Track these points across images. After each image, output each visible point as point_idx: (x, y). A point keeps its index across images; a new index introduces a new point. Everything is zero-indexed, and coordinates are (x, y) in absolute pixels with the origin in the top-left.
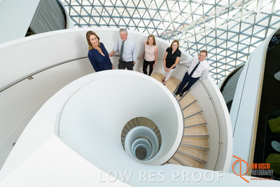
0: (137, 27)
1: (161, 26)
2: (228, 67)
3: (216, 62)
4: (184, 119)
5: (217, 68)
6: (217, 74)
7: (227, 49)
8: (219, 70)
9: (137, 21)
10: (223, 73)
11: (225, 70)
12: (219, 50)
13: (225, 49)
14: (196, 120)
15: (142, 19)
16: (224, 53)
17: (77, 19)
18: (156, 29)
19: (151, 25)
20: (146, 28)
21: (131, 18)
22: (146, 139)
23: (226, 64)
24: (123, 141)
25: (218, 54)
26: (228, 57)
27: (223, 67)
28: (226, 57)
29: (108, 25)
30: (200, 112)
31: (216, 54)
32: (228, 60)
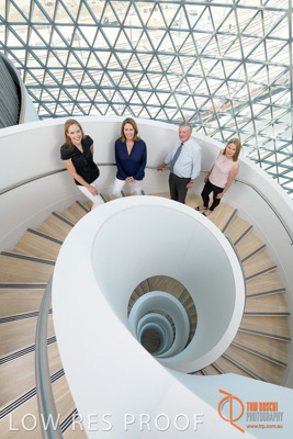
0: (144, 105)
9: (145, 95)
15: (154, 91)
17: (37, 93)
18: (180, 109)
19: (172, 103)
20: (163, 107)
21: (136, 89)
22: (162, 313)
29: (93, 102)
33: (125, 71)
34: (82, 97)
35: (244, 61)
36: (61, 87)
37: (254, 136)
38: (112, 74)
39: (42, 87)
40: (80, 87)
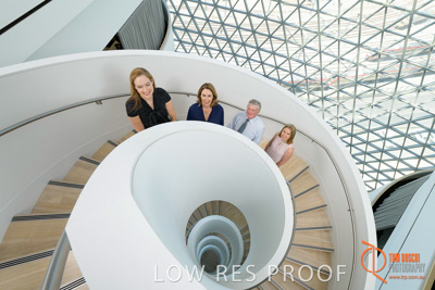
0: (262, 63)
1: (302, 71)
2: (401, 166)
3: (382, 151)
4: (295, 229)
5: (380, 161)
6: (378, 171)
7: (406, 136)
8: (383, 167)
9: (264, 55)
10: (391, 174)
11: (395, 170)
12: (391, 133)
13: (402, 135)
14: (317, 239)
15: (273, 53)
16: (400, 141)
17: (180, 33)
18: (291, 73)
20: (277, 68)
21: (258, 49)
23: (400, 160)
24: (188, 230)
25: (388, 139)
26: (406, 149)
27: (394, 164)
28: (402, 148)
29: (221, 51)
30: (327, 228)
31: (385, 139)
32: (405, 154)
33: (254, 32)
34: (214, 45)
35: (359, 45)
36: (200, 33)
37: (351, 112)
38: (243, 33)
39: (186, 30)
40: (214, 36)
